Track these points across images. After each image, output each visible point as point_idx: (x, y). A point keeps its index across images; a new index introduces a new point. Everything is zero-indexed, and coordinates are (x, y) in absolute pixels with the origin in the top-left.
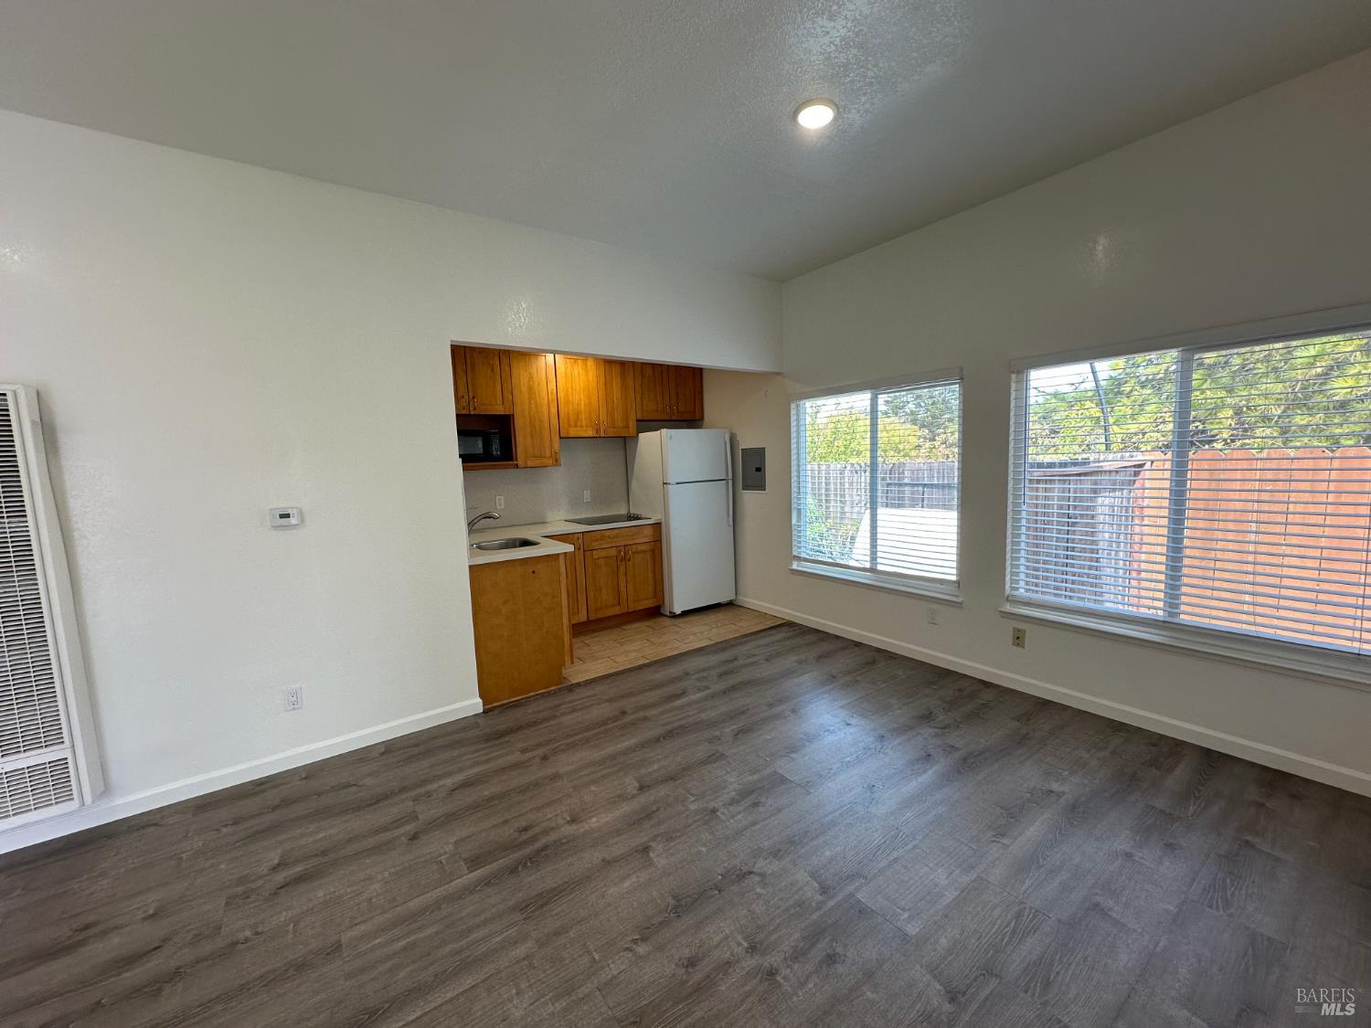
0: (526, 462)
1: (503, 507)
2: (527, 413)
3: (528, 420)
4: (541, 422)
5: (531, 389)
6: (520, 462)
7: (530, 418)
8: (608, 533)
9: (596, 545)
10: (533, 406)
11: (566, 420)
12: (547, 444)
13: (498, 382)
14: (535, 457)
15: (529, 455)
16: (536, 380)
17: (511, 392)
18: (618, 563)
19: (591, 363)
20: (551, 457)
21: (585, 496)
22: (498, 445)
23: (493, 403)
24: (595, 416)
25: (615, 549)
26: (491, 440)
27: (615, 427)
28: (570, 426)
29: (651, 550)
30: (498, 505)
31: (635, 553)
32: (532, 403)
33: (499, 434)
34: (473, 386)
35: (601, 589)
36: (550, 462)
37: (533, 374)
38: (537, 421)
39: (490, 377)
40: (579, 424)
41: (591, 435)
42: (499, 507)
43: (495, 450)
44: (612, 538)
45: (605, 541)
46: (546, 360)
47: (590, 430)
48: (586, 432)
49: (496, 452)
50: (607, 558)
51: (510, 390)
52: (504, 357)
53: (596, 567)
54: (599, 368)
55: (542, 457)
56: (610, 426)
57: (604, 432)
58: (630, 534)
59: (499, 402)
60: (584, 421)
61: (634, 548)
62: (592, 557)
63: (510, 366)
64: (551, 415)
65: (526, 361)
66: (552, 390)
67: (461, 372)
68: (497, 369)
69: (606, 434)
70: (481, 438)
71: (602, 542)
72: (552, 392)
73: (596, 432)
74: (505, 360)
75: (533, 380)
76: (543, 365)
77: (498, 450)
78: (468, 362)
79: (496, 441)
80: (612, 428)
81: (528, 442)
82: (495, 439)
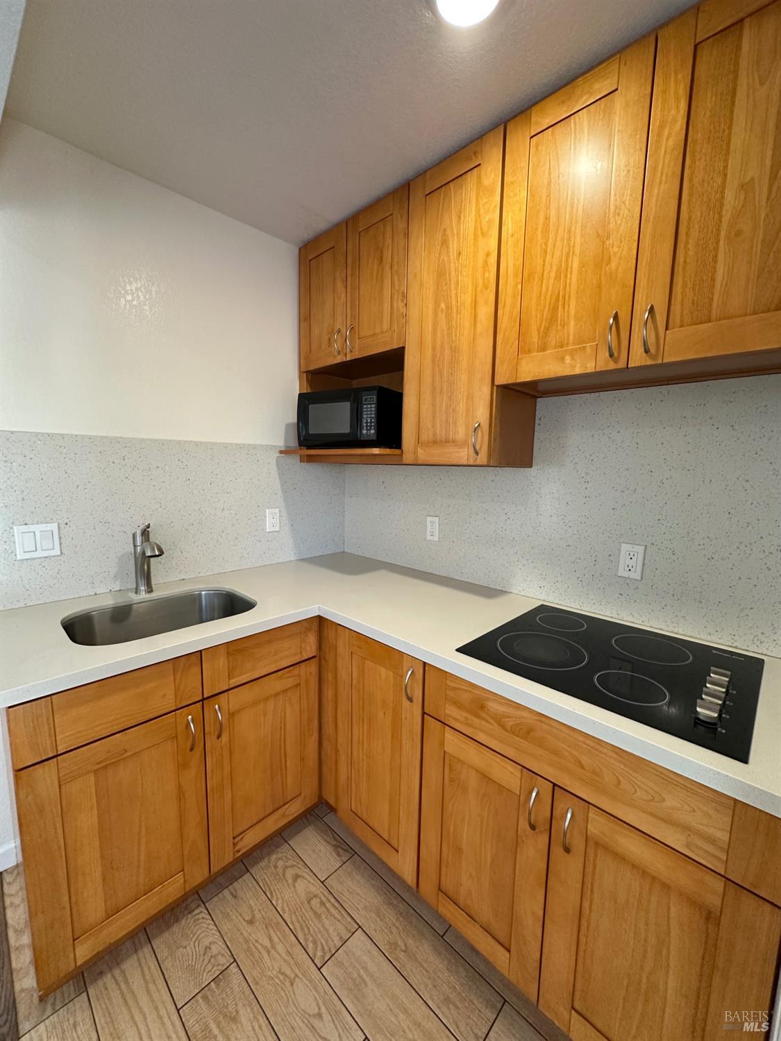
0: (415, 452)
2: (428, 339)
3: (429, 353)
4: (455, 350)
5: (441, 274)
6: (408, 457)
8: (495, 706)
9: (452, 713)
10: (442, 319)
11: (514, 334)
13: (387, 282)
14: (435, 442)
15: (424, 437)
16: (453, 246)
17: (405, 296)
18: (523, 825)
19: (631, 92)
20: (465, 443)
21: (624, 560)
22: (373, 416)
23: (376, 332)
24: (615, 299)
25: (517, 771)
26: (362, 408)
27: (710, 321)
28: (523, 349)
29: (693, 902)
30: (428, 533)
31: (596, 843)
32: (440, 309)
33: (376, 392)
34: (351, 308)
35: (460, 850)
36: (464, 455)
37: (449, 232)
38: (447, 352)
39: (377, 278)
40: (553, 339)
41: (590, 368)
42: (429, 538)
43: (367, 426)
44: (509, 728)
45: (484, 723)
46: (479, 177)
47: (588, 350)
48: (573, 358)
49: (367, 430)
50: (485, 777)
51: (403, 293)
52: (399, 217)
53: (452, 780)
54: (664, 92)
55: (447, 442)
56: (678, 321)
57: (647, 351)
58: (585, 760)
59: (386, 326)
60: (572, 323)
61: (597, 826)
62: (442, 744)
63: (407, 235)
64: (479, 329)
65: (439, 205)
66: (488, 255)
67: (340, 285)
68: (387, 255)
69: (654, 357)
70: (349, 403)
71: (476, 721)
72: (486, 263)
73: (611, 355)
74: (401, 225)
75: (448, 247)
76: (474, 194)
77: (371, 426)
78: (349, 261)
79: (369, 406)
80: (691, 325)
81: (426, 407)
82: (367, 404)
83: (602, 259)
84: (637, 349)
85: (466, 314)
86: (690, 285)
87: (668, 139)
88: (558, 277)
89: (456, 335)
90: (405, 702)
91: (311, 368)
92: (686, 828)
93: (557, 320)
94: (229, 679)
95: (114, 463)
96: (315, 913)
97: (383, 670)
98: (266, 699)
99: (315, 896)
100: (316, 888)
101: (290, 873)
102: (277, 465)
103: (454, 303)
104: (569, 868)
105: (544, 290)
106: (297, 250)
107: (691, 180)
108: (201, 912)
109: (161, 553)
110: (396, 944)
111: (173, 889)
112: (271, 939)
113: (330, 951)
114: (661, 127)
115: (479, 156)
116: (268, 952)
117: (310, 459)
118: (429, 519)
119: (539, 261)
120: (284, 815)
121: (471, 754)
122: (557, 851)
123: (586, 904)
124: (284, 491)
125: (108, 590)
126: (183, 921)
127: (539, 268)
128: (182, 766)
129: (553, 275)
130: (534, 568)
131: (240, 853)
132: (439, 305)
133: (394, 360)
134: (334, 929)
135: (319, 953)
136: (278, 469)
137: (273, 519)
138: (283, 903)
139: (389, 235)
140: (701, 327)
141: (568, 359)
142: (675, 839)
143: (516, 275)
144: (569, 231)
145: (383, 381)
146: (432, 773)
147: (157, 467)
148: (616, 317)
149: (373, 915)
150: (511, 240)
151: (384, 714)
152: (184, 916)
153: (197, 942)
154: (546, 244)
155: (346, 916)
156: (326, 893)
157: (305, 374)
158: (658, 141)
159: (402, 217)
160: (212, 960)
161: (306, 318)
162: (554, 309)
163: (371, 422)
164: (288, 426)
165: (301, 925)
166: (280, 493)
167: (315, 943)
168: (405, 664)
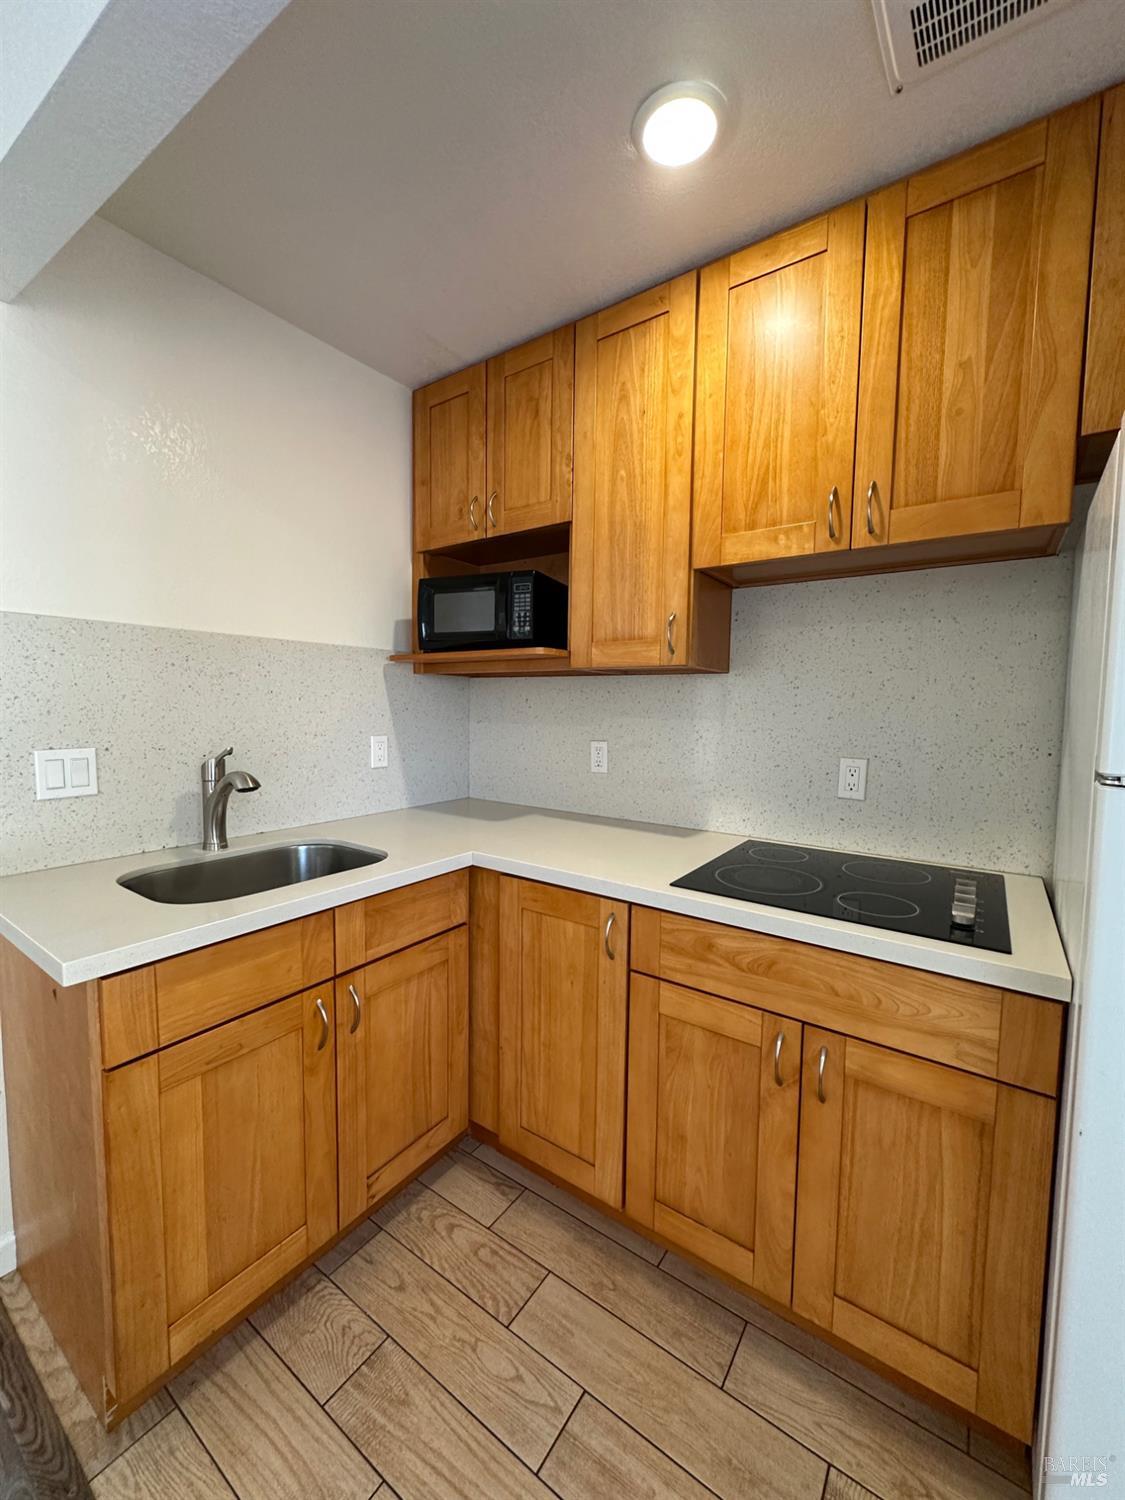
0: (589, 654)
1: (604, 769)
2: (604, 511)
3: (605, 530)
4: (640, 527)
5: (620, 435)
6: (578, 662)
7: (612, 524)
8: (726, 943)
9: (669, 964)
10: (622, 489)
11: (716, 510)
12: (651, 597)
13: (546, 441)
14: (615, 640)
15: (600, 634)
16: (636, 402)
17: (571, 460)
18: (767, 1082)
19: (840, 257)
20: (655, 640)
21: (844, 778)
22: (528, 608)
23: (531, 502)
24: (833, 473)
25: (754, 1017)
26: (512, 598)
27: (934, 500)
28: (728, 527)
29: (964, 1118)
30: (593, 764)
31: (857, 1082)
32: (619, 477)
33: (531, 578)
34: (494, 469)
35: (682, 1138)
36: (655, 656)
37: (629, 385)
38: (629, 528)
39: (531, 433)
40: (763, 516)
41: (808, 549)
42: (594, 769)
43: (519, 622)
44: (744, 966)
45: (712, 967)
46: (668, 326)
47: (806, 529)
48: (788, 538)
49: (520, 626)
50: (715, 1034)
51: (569, 455)
52: (562, 364)
53: (669, 1050)
54: (878, 261)
55: (632, 638)
56: (902, 502)
57: (871, 531)
58: (840, 986)
59: (544, 495)
60: (786, 499)
61: (857, 1058)
62: (656, 1005)
63: (573, 386)
64: (671, 502)
65: (616, 351)
66: (681, 416)
67: (476, 442)
68: (545, 407)
69: (879, 538)
70: (493, 593)
71: (702, 967)
72: (678, 426)
73: (832, 535)
74: (565, 373)
75: (628, 404)
76: (660, 345)
77: (525, 622)
78: (491, 412)
79: (522, 596)
80: (916, 504)
81: (601, 596)
82: (520, 593)
83: (817, 430)
84: (860, 529)
85: (655, 483)
86: (914, 462)
87: (883, 308)
88: (767, 446)
89: (641, 509)
90: (604, 961)
91: (433, 546)
92: (954, 1037)
93: (767, 493)
94: (366, 950)
95: (173, 665)
96: (487, 1265)
97: (570, 926)
98: (409, 980)
99: (483, 1246)
100: (481, 1236)
101: (440, 1225)
102: (385, 676)
103: (637, 471)
104: (825, 1120)
105: (750, 461)
106: (411, 394)
107: (908, 353)
108: (326, 1287)
109: (257, 786)
110: (601, 1284)
111: (292, 1252)
112: (433, 1304)
113: (516, 1303)
114: (875, 297)
115: (667, 302)
116: (433, 1319)
117: (428, 668)
118: (594, 745)
119: (744, 427)
120: (428, 1147)
121: (698, 1010)
122: (810, 1102)
123: (847, 1161)
124: (394, 713)
125: (161, 847)
126: (302, 1303)
127: (744, 434)
128: (308, 1071)
129: (761, 443)
130: (736, 797)
131: (376, 1200)
132: (618, 471)
133: (556, 539)
134: (516, 1279)
135: (503, 1309)
136: (387, 681)
137: (379, 751)
138: (440, 1260)
139: (547, 382)
140: (927, 506)
141: (782, 539)
142: (943, 1052)
143: (716, 442)
144: (779, 397)
145: (540, 565)
146: (642, 1046)
147: (231, 673)
148: (836, 493)
149: (565, 1256)
150: (709, 402)
151: (572, 983)
152: (300, 1296)
153: (328, 1324)
154: (752, 409)
155: (529, 1261)
156: (497, 1240)
157: (422, 556)
158: (874, 309)
159: (565, 364)
160: (357, 1341)
161: (422, 482)
162: (765, 483)
163: (525, 617)
164: (397, 623)
165: (471, 1282)
166: (388, 715)
167: (494, 1299)
168: (602, 911)
